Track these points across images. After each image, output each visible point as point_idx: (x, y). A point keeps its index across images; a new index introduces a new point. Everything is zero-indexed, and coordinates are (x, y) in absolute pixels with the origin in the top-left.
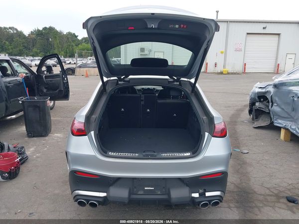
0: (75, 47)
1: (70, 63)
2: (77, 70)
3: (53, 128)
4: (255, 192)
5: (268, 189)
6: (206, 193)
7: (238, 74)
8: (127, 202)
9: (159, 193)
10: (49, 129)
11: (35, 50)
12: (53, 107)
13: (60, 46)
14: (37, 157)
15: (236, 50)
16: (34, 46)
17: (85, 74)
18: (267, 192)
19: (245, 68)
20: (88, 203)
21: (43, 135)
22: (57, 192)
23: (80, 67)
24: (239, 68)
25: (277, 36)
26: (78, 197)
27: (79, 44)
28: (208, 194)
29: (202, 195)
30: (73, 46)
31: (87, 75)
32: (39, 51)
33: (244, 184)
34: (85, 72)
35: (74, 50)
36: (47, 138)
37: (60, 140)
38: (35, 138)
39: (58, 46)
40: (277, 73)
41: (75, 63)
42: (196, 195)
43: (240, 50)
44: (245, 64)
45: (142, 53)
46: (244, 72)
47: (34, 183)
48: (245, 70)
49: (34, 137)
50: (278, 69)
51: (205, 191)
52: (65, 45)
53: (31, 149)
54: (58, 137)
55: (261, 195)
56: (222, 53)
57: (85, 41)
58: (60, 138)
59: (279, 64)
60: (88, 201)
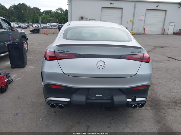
0: (38, 16)
1: (36, 27)
2: (41, 30)
3: (28, 63)
4: (161, 100)
5: (169, 98)
6: (136, 99)
7: (140, 34)
8: (84, 104)
9: (106, 98)
10: (25, 63)
11: (13, 18)
12: (27, 51)
13: (29, 15)
14: (19, 80)
15: (140, 20)
16: (12, 15)
17: (46, 33)
18: (169, 100)
19: (144, 31)
20: (57, 106)
21: (22, 66)
22: (33, 100)
23: (43, 28)
24: (141, 31)
25: (165, 11)
26: (50, 102)
27: (41, 15)
28: (137, 100)
29: (134, 100)
30: (37, 16)
31: (47, 33)
32: (15, 18)
33: (153, 96)
34: (46, 31)
35: (39, 19)
36: (24, 69)
37: (33, 70)
38: (17, 69)
39: (28, 16)
40: (164, 34)
41: (39, 27)
42: (130, 100)
43: (142, 20)
44: (145, 28)
46: (144, 34)
47: (18, 95)
48: (144, 32)
49: (15, 68)
50: (164, 32)
51: (136, 97)
52: (32, 15)
53: (14, 75)
54: (31, 68)
55: (165, 102)
56: (131, 21)
57: (45, 13)
58: (33, 69)
59: (165, 29)
60: (57, 104)
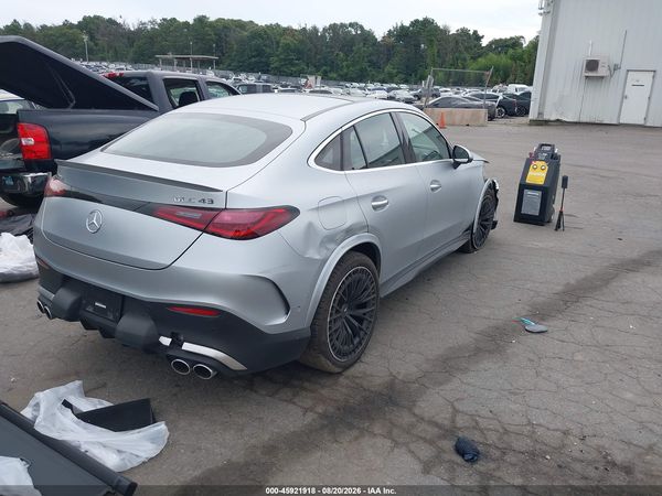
0: (469, 61)
6: (185, 344)
27: (479, 56)
28: (187, 346)
29: (177, 343)
31: (443, 123)
42: (166, 341)
45: (590, 74)
51: (182, 338)
57: (496, 48)
